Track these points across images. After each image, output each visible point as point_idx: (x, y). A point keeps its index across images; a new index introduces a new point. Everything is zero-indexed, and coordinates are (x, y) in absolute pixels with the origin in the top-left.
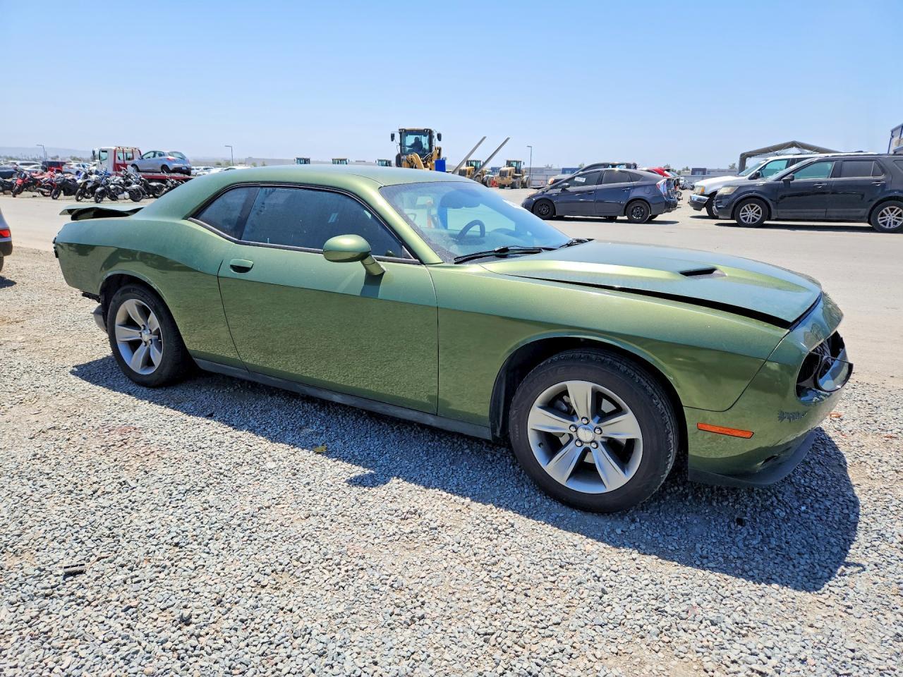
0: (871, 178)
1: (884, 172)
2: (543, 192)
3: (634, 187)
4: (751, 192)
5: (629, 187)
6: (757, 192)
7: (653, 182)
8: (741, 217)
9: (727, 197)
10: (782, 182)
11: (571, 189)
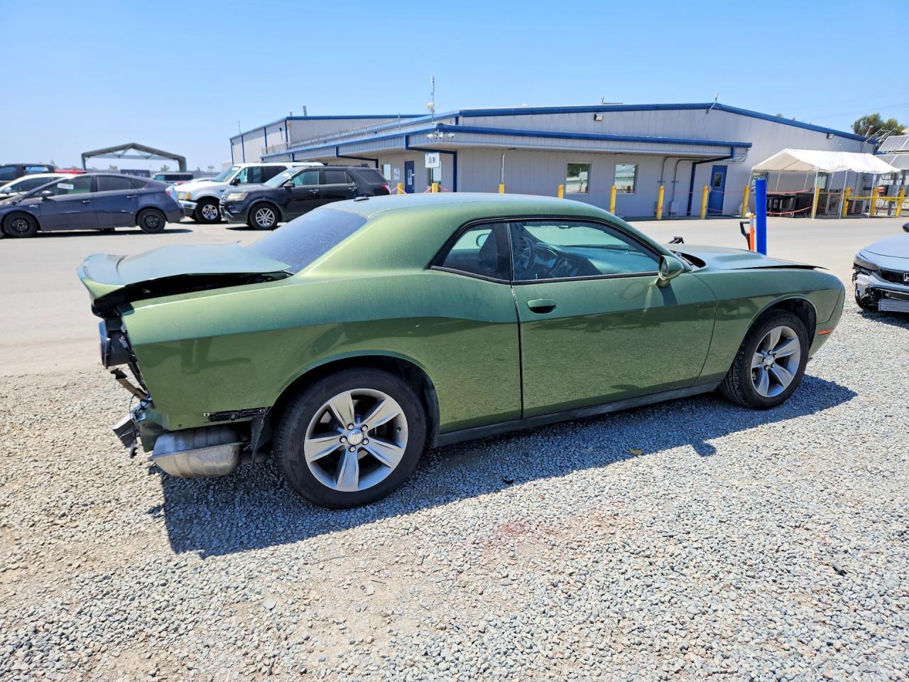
0: (346, 184)
1: (353, 180)
2: (14, 203)
3: (141, 195)
4: (261, 197)
5: (135, 194)
6: (266, 197)
7: (161, 190)
8: (258, 221)
9: (239, 202)
10: (284, 188)
11: (56, 197)
